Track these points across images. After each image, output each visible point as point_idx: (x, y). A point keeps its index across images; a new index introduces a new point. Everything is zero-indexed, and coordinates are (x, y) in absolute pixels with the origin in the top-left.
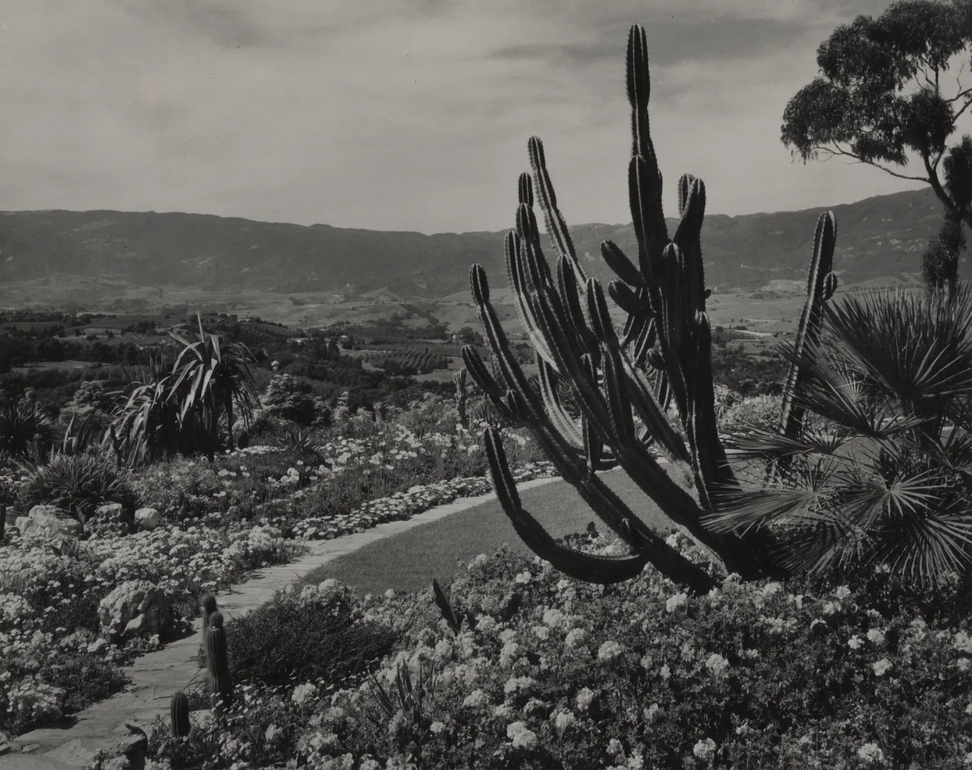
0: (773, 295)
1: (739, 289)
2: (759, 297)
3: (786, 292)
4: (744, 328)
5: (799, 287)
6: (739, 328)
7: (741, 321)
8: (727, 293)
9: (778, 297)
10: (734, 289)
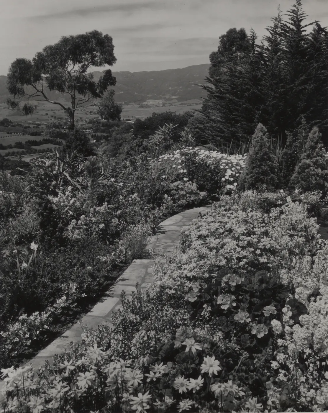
0: (147, 106)
1: (133, 103)
2: (142, 107)
3: (153, 105)
4: (129, 120)
5: (159, 103)
6: (127, 120)
7: (133, 117)
8: (128, 105)
9: (149, 107)
10: (131, 103)
